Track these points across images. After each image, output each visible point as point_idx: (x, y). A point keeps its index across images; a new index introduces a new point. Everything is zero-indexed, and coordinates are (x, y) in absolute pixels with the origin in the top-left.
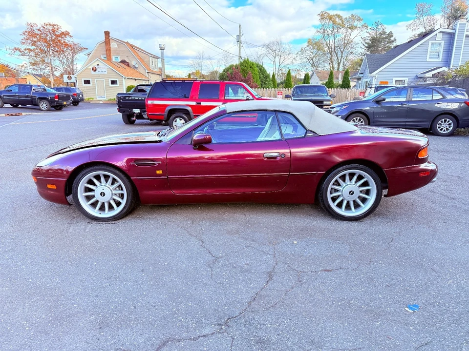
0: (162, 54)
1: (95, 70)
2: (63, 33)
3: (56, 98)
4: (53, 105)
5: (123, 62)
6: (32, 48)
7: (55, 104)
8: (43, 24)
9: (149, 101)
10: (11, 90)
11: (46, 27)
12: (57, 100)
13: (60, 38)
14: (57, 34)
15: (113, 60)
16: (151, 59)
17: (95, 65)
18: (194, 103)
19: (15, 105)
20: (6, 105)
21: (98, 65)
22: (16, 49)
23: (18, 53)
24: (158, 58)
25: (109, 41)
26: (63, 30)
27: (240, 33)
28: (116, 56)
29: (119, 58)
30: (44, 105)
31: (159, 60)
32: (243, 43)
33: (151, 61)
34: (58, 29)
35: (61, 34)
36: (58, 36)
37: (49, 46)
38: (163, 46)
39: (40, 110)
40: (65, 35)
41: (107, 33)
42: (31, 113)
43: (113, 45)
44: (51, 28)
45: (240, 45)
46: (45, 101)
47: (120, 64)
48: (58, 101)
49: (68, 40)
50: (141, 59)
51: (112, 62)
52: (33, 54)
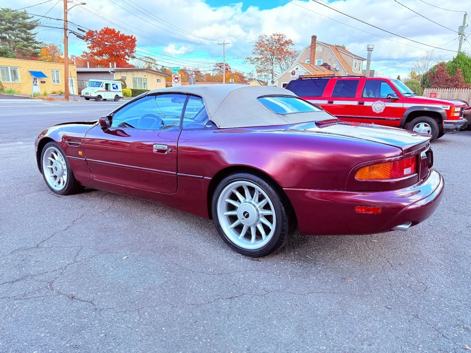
0: (369, 55)
1: (294, 74)
2: (286, 42)
5: (325, 65)
6: (260, 57)
8: (272, 35)
11: (273, 37)
13: (283, 47)
14: (282, 43)
15: (316, 64)
16: (355, 61)
17: (294, 69)
21: (297, 69)
22: (248, 58)
23: (249, 62)
24: (363, 60)
25: (315, 45)
26: (287, 39)
27: (464, 23)
28: (318, 60)
29: (322, 62)
31: (365, 63)
32: (466, 35)
33: (354, 64)
34: (283, 38)
35: (285, 43)
36: (282, 45)
37: (273, 54)
38: (371, 47)
40: (288, 43)
41: (314, 38)
43: (319, 49)
44: (277, 38)
45: (462, 38)
47: (321, 67)
49: (290, 48)
50: (344, 62)
51: (312, 65)
52: (259, 62)
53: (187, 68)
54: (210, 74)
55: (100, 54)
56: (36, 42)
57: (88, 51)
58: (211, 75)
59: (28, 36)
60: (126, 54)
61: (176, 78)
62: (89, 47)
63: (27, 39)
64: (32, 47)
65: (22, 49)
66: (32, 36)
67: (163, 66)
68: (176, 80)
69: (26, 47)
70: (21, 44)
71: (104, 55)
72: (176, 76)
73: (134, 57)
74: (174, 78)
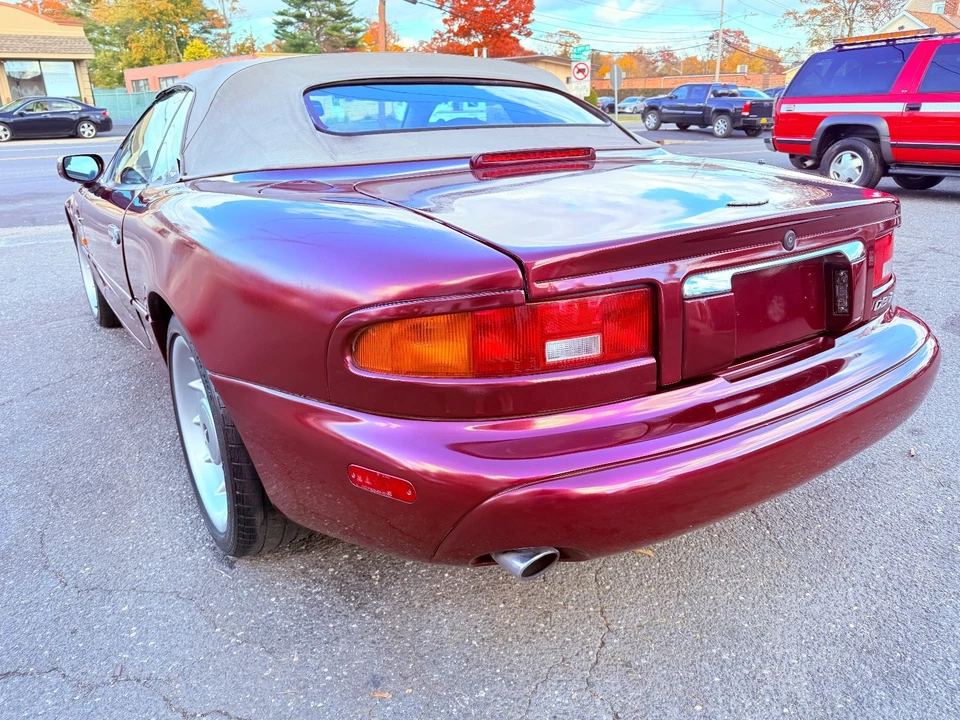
3: (745, 111)
4: (737, 125)
6: (821, 7)
7: (741, 124)
9: (783, 106)
10: (676, 97)
12: (747, 114)
18: (898, 108)
19: (683, 127)
20: (664, 126)
23: (791, 21)
30: (720, 126)
39: (711, 134)
42: (681, 142)
46: (725, 118)
48: (748, 117)
51: (947, 17)
52: (818, 20)
53: (646, 48)
54: (696, 57)
55: (464, 32)
56: (354, 20)
57: (444, 28)
58: (699, 59)
59: (340, 8)
60: (516, 27)
61: (580, 71)
62: (445, 21)
63: (339, 15)
64: (348, 30)
65: (331, 35)
66: (348, 9)
67: (593, 50)
68: (580, 75)
69: (338, 31)
70: (329, 24)
71: (473, 32)
72: (581, 67)
73: (529, 34)
74: (576, 70)
